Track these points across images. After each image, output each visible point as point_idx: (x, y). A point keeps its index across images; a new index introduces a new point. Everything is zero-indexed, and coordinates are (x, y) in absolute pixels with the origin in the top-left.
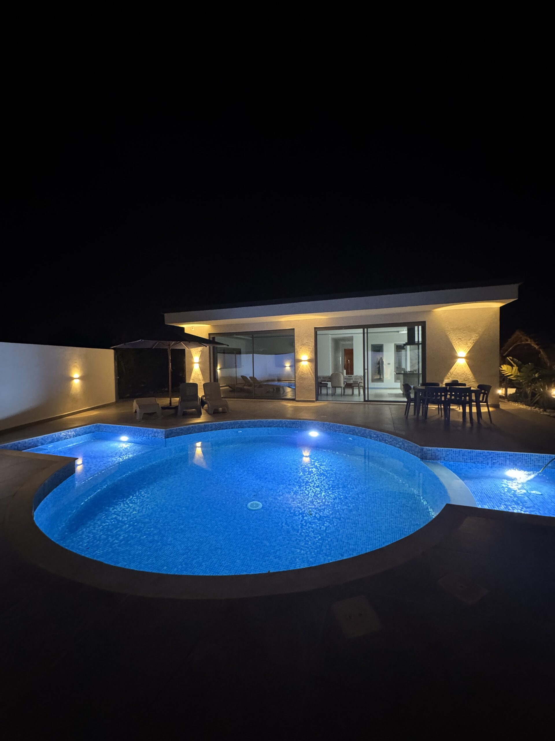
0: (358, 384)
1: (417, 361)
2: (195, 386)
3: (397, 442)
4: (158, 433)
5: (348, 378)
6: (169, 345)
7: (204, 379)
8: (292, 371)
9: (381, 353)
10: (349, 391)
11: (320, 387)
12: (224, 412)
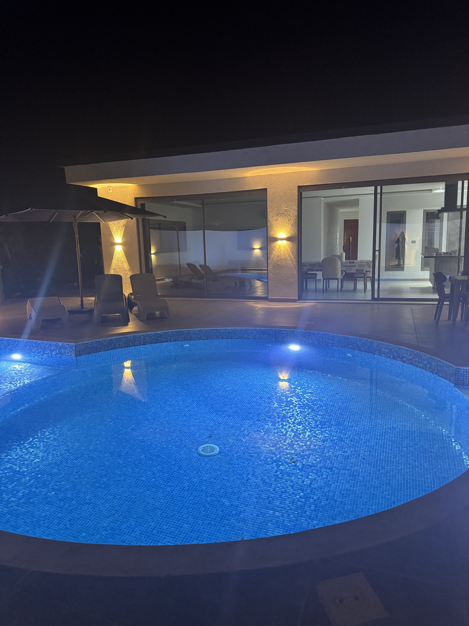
0: (364, 274)
1: (458, 237)
2: (118, 279)
3: (420, 361)
4: (65, 348)
5: (349, 264)
6: (75, 217)
7: (131, 268)
8: (263, 255)
9: (401, 225)
10: (349, 285)
11: (304, 280)
12: (162, 318)
